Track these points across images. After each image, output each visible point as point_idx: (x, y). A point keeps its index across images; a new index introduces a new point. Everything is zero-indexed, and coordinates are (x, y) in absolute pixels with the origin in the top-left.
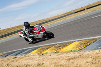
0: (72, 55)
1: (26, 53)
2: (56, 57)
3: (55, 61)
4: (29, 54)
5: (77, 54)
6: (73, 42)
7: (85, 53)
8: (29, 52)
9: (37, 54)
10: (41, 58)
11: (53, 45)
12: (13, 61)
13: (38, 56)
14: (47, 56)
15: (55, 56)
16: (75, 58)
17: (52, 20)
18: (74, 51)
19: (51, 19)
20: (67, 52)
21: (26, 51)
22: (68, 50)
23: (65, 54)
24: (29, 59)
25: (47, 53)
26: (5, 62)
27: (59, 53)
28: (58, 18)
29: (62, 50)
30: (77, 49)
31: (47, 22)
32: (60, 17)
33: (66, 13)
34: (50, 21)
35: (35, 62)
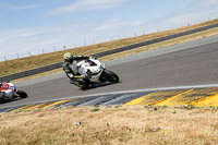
1: (119, 102)
2: (188, 117)
4: (124, 106)
8: (124, 101)
9: (142, 107)
10: (154, 115)
11: (178, 90)
12: (91, 117)
13: (146, 111)
14: (166, 114)
15: (186, 114)
17: (175, 36)
19: (172, 33)
20: (213, 109)
21: (118, 99)
23: (209, 113)
24: (127, 115)
25: (165, 107)
26: (75, 116)
27: (195, 110)
28: (187, 33)
29: (200, 104)
31: (162, 39)
32: (194, 31)
33: (206, 23)
34: (169, 38)
35: (140, 124)
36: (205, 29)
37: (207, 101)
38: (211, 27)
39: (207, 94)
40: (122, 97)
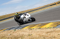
0: (49, 30)
1: (21, 28)
2: (40, 31)
3: (39, 33)
4: (23, 29)
5: (52, 30)
6: (49, 23)
7: (57, 29)
9: (28, 29)
10: (31, 31)
11: (37, 24)
12: (14, 33)
13: (28, 30)
14: (34, 30)
16: (51, 32)
17: (36, 10)
18: (50, 28)
20: (46, 28)
22: (47, 27)
23: (45, 29)
24: (23, 31)
25: (34, 29)
26: (9, 33)
27: (41, 29)
28: (40, 9)
29: (43, 27)
30: (52, 27)
31: (33, 11)
33: (44, 6)
34: (35, 10)
35: (27, 34)
36: (44, 7)
37: (45, 26)
38: (46, 7)
39: (44, 24)
40: (22, 27)
